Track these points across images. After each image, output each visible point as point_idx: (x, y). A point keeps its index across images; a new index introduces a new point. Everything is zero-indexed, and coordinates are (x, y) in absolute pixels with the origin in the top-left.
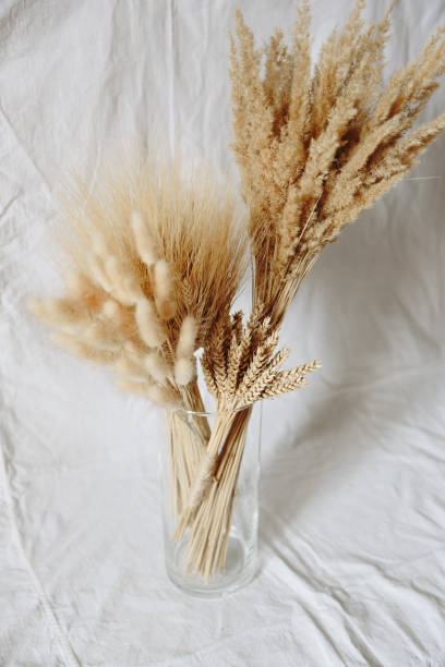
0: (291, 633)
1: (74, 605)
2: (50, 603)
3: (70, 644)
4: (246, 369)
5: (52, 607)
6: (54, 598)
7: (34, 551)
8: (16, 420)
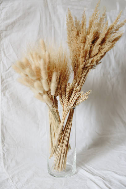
0: (87, 185)
1: (18, 179)
2: (11, 178)
3: (16, 187)
4: (71, 96)
5: (12, 179)
6: (12, 178)
7: (8, 168)
8: (6, 129)
